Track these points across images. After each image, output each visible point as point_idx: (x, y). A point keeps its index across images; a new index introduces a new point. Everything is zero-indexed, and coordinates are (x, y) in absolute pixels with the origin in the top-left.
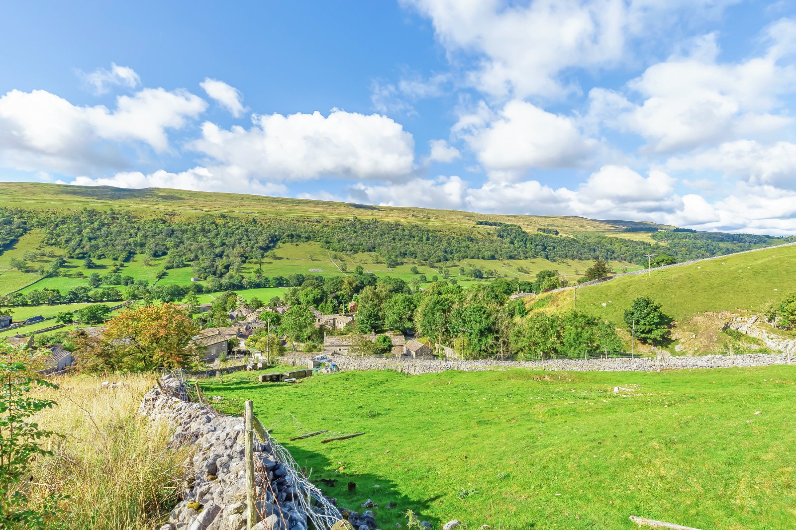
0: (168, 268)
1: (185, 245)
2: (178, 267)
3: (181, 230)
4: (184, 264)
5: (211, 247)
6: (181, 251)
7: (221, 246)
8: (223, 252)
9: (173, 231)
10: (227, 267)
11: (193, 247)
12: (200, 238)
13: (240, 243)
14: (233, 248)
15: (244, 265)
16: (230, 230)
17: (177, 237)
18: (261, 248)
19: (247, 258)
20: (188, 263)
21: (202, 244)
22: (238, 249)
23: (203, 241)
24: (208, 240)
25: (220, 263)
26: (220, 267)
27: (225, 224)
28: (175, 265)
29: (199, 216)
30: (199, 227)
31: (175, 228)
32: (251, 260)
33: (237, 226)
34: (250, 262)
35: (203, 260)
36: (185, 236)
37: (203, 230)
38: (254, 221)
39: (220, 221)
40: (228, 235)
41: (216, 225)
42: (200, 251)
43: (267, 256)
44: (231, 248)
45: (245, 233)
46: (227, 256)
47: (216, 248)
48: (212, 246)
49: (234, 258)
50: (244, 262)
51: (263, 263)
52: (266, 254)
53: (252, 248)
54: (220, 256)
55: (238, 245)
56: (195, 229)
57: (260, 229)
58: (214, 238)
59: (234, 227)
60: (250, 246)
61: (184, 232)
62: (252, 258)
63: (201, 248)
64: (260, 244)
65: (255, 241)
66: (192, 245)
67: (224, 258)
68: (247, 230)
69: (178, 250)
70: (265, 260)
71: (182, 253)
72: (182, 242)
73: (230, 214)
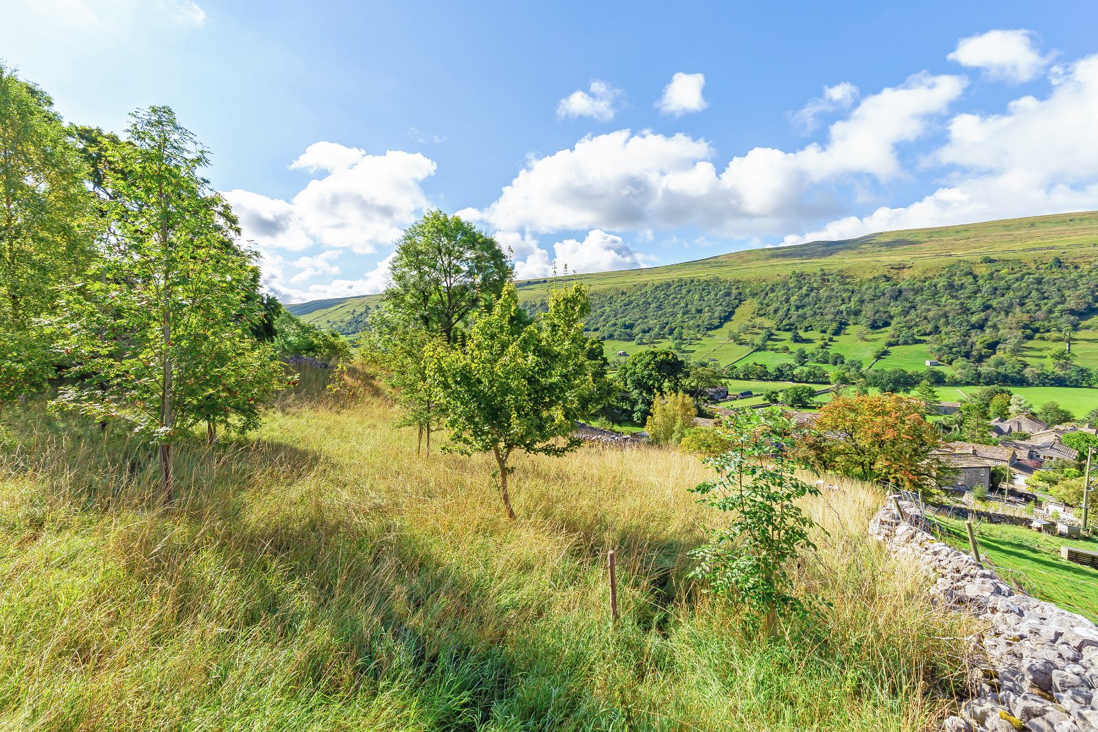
0: (890, 344)
1: (919, 311)
2: (906, 343)
3: (913, 290)
4: (915, 339)
5: (964, 312)
6: (911, 320)
7: (983, 311)
8: (986, 320)
9: (900, 292)
10: (993, 346)
11: (930, 314)
12: (943, 299)
13: (1022, 305)
14: (1007, 313)
15: (1030, 344)
16: (1002, 283)
17: (906, 300)
18: (1072, 312)
19: (1036, 330)
20: (922, 338)
21: (947, 309)
22: (1019, 314)
23: (949, 303)
24: (958, 302)
25: (978, 340)
26: (978, 346)
27: (992, 274)
28: (901, 340)
29: (944, 264)
30: (942, 283)
31: (905, 287)
32: (1047, 335)
33: (1019, 275)
34: (1043, 339)
35: (946, 334)
36: (919, 298)
37: (951, 286)
38: (1059, 263)
39: (982, 270)
40: (998, 292)
41: (975, 277)
42: (943, 320)
43: (1087, 328)
44: (1002, 313)
45: (1035, 286)
46: (995, 327)
47: (972, 313)
48: (966, 310)
49: (1007, 330)
50: (1030, 338)
51: (1076, 340)
52: (1084, 323)
53: (1050, 311)
54: (981, 327)
55: (1018, 309)
56: (935, 286)
57: (1074, 275)
58: (969, 298)
59: (1011, 277)
60: (1045, 308)
61: (918, 291)
62: (1048, 331)
63: (946, 315)
64: (1071, 304)
65: (1057, 299)
66: (929, 310)
67: (988, 331)
68: (1039, 281)
69: (908, 318)
70: (1080, 335)
71: (913, 323)
72: (914, 307)
73: (1005, 256)
